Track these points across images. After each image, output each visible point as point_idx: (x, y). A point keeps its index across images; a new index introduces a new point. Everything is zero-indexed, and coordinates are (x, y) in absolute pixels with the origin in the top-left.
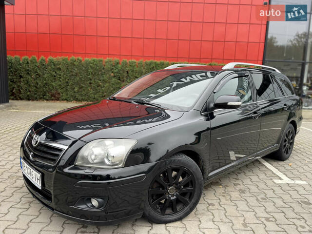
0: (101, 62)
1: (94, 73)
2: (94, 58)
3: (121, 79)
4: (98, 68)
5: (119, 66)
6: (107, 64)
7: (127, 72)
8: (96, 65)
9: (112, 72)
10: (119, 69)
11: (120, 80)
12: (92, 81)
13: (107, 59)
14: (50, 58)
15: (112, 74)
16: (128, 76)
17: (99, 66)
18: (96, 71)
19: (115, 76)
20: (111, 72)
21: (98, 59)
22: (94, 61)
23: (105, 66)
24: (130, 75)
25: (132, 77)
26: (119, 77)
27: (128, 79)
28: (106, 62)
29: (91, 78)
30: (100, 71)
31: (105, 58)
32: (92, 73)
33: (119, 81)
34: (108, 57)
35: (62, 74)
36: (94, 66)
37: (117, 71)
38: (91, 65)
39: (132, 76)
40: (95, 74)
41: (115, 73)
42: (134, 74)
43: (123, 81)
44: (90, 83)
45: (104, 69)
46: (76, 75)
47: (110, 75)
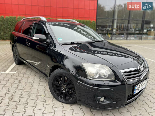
0: (15, 19)
2: (11, 16)
4: (13, 21)
6: (19, 19)
8: (12, 20)
12: (11, 29)
13: (18, 17)
17: (14, 21)
18: (12, 23)
21: (13, 17)
22: (11, 18)
23: (17, 20)
28: (18, 18)
29: (10, 27)
30: (15, 23)
31: (18, 16)
32: (10, 24)
34: (19, 16)
36: (11, 21)
38: (10, 20)
40: (12, 25)
44: (10, 30)
45: (17, 22)
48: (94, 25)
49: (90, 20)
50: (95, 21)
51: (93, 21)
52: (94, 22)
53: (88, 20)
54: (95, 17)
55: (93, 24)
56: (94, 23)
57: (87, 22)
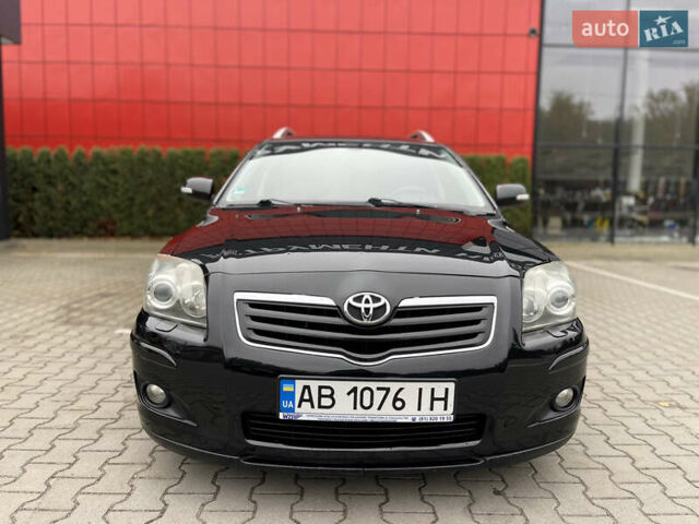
0: (201, 156)
2: (186, 148)
4: (194, 167)
6: (214, 158)
8: (191, 161)
13: (214, 149)
14: (96, 149)
17: (196, 164)
20: (221, 176)
21: (195, 149)
22: (187, 153)
23: (209, 163)
28: (212, 155)
31: (210, 147)
34: (217, 145)
35: (121, 182)
36: (185, 164)
38: (181, 161)
45: (207, 169)
46: (150, 183)
48: (524, 175)
49: (503, 154)
50: (528, 157)
51: (517, 157)
52: (522, 161)
53: (492, 156)
54: (528, 139)
55: (516, 172)
56: (521, 165)
57: (488, 162)
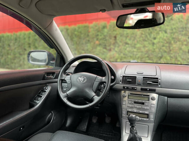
1: (78, 42)
3: (108, 48)
5: (106, 30)
7: (115, 37)
9: (97, 40)
10: (105, 34)
11: (105, 48)
15: (97, 42)
16: (116, 42)
17: (83, 34)
19: (100, 45)
20: (95, 39)
23: (89, 32)
24: (118, 41)
25: (121, 44)
26: (105, 45)
27: (115, 46)
28: (92, 28)
33: (105, 50)
36: (78, 34)
37: (102, 37)
38: (76, 33)
39: (121, 42)
41: (101, 39)
42: (124, 39)
43: (110, 50)
45: (88, 36)
47: (95, 43)
